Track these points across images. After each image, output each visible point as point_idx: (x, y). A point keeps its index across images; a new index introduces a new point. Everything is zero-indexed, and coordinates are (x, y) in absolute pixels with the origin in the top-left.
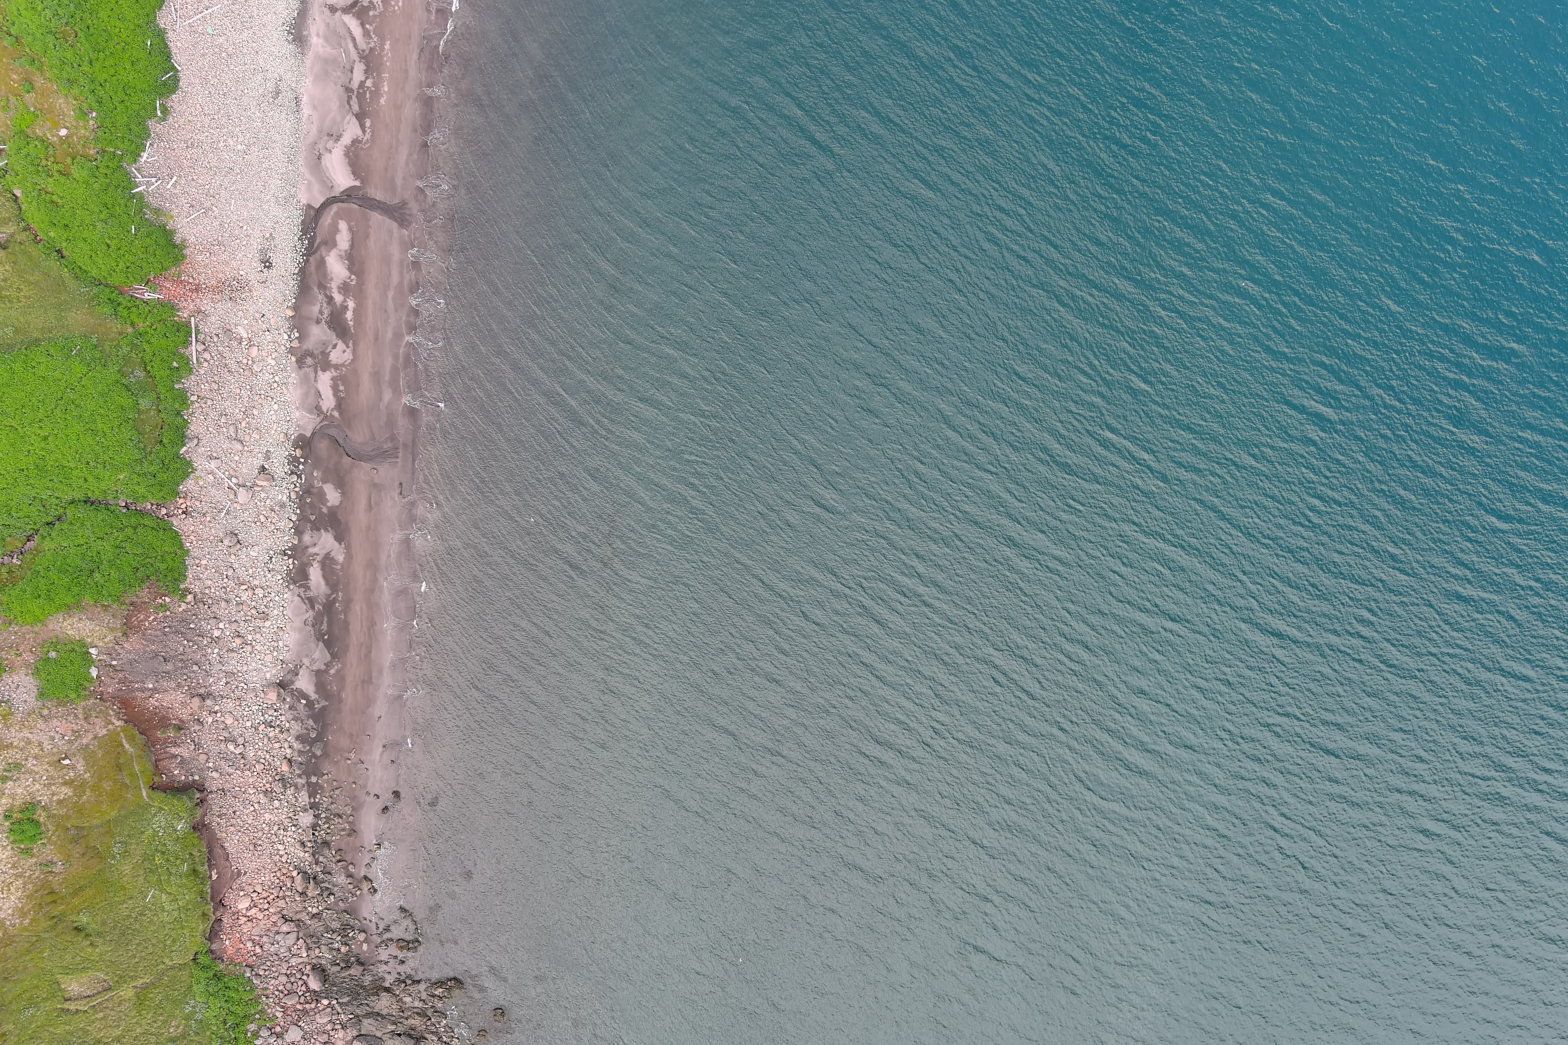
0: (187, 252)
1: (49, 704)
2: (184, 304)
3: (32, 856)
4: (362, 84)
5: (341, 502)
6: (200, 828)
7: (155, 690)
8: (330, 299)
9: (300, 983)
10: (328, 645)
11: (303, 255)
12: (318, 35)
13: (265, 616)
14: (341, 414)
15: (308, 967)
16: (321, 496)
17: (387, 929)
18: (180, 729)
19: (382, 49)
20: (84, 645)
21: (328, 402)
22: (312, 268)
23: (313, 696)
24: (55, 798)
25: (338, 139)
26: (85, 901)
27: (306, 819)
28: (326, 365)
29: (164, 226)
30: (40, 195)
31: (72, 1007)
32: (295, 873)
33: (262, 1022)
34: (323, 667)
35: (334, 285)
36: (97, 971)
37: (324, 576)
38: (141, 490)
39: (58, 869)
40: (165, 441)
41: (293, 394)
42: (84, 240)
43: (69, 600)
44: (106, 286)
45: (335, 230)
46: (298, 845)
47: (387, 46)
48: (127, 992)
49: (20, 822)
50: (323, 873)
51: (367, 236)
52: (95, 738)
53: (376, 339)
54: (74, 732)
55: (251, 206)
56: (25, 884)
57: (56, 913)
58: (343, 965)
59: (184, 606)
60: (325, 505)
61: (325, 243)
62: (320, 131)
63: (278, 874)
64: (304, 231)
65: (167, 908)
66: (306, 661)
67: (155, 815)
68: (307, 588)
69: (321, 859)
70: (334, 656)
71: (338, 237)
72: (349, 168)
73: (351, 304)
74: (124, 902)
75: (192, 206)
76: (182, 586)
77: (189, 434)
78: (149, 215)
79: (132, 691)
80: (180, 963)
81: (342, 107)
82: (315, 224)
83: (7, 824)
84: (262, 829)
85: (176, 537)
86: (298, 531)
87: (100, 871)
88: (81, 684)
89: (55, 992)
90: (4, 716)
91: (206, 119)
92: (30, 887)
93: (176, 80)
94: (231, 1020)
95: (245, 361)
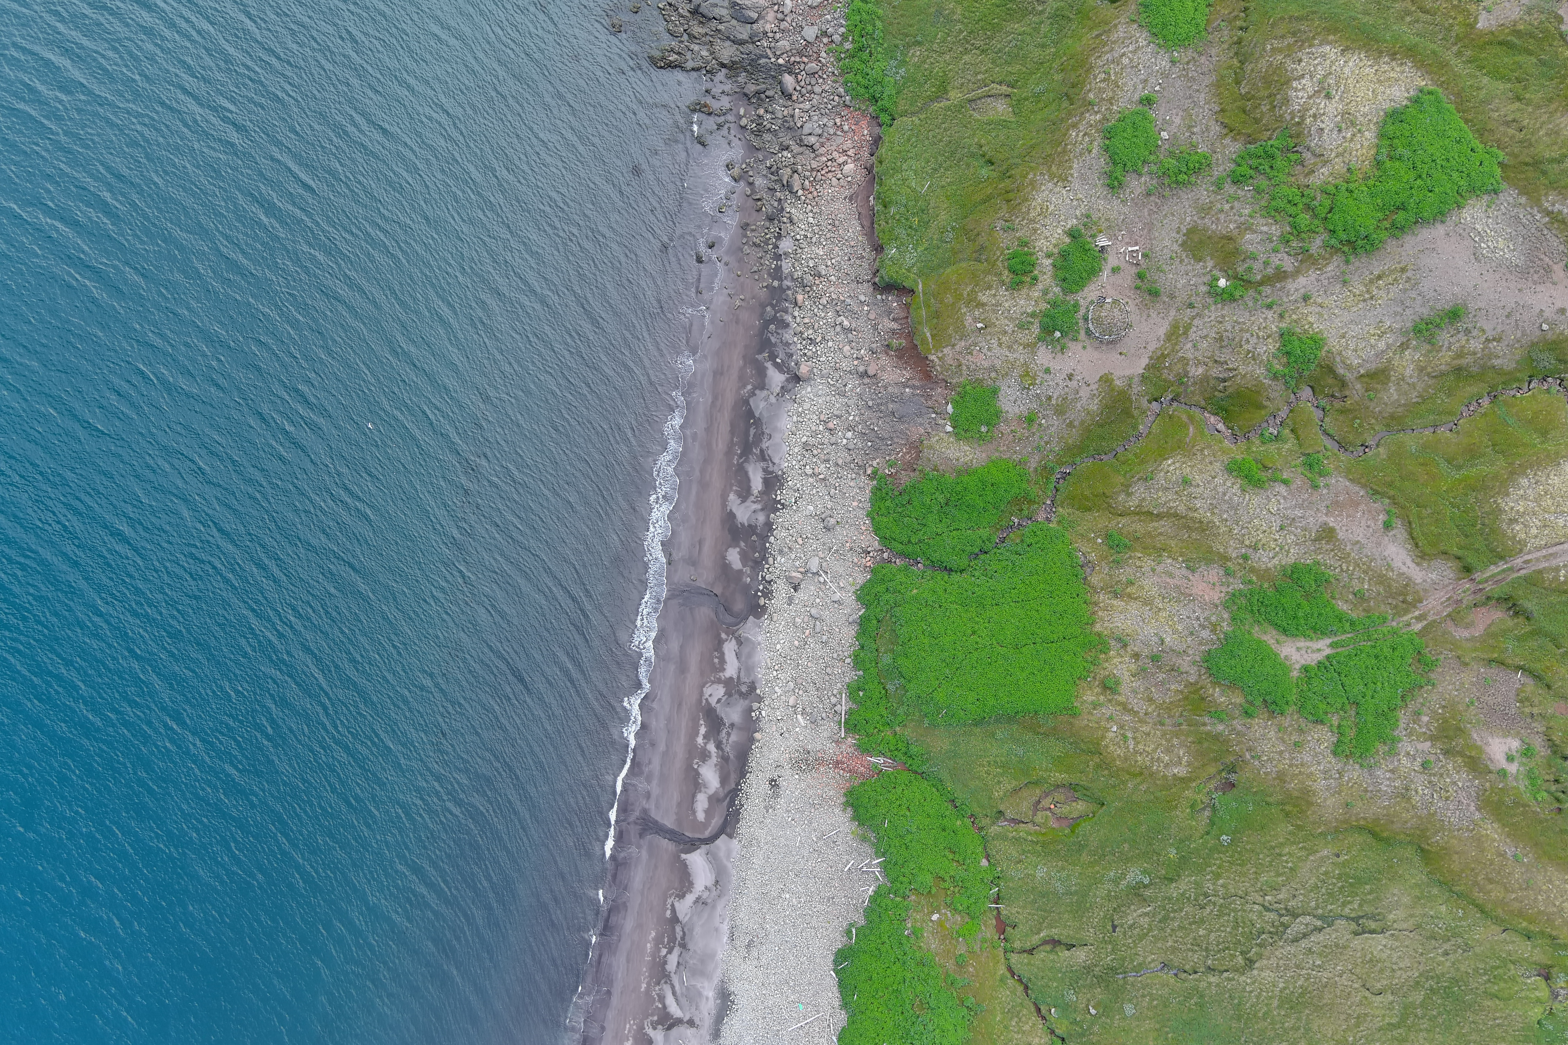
0: (843, 800)
1: (990, 382)
2: (849, 750)
3: (1019, 239)
4: (670, 952)
5: (726, 551)
6: (879, 249)
7: (905, 385)
8: (719, 746)
9: (802, 83)
10: (750, 413)
11: (741, 790)
12: (707, 998)
13: (806, 447)
14: (719, 635)
15: (794, 98)
16: (744, 557)
17: (720, 126)
18: (888, 346)
19: (648, 984)
20: (956, 435)
21: (730, 648)
22: (733, 777)
23: (769, 365)
24: (993, 292)
25: (698, 899)
26: (981, 190)
27: (786, 245)
28: (728, 683)
29: (859, 825)
30: (964, 860)
31: (1004, 89)
32: (800, 192)
33: (839, 49)
34: (757, 392)
35: (714, 759)
36: (979, 120)
37: (749, 480)
38: (901, 577)
39: (1000, 224)
40: (875, 622)
41: (762, 657)
42: (929, 816)
43: (965, 479)
44: (916, 772)
45: (708, 812)
46: (795, 219)
47: (644, 986)
48: (955, 96)
49: (1025, 273)
50: (774, 190)
51: (679, 805)
52: (953, 346)
53: (680, 705)
54: (971, 353)
55: (783, 840)
56: (1028, 213)
57: (1007, 181)
58: (763, 96)
59: (875, 463)
60: (741, 549)
61: (719, 801)
62: (714, 907)
63: (815, 194)
64: (737, 813)
65: (912, 173)
66: (773, 399)
67: (913, 266)
68: (765, 470)
69: (776, 204)
70: (746, 402)
71: (706, 805)
72: (690, 871)
73: (700, 740)
74: (949, 184)
75: (834, 842)
76: (875, 482)
77: (856, 628)
78: (872, 836)
79: (922, 387)
80: (905, 119)
81: (691, 930)
82: (726, 819)
83: (1036, 272)
84: (826, 240)
85: (877, 530)
86: (769, 526)
87: (966, 217)
88: (961, 399)
89: (1017, 106)
90: (1027, 374)
91: (814, 923)
92: (1024, 210)
93: (836, 962)
94: (865, 55)
95: (801, 692)
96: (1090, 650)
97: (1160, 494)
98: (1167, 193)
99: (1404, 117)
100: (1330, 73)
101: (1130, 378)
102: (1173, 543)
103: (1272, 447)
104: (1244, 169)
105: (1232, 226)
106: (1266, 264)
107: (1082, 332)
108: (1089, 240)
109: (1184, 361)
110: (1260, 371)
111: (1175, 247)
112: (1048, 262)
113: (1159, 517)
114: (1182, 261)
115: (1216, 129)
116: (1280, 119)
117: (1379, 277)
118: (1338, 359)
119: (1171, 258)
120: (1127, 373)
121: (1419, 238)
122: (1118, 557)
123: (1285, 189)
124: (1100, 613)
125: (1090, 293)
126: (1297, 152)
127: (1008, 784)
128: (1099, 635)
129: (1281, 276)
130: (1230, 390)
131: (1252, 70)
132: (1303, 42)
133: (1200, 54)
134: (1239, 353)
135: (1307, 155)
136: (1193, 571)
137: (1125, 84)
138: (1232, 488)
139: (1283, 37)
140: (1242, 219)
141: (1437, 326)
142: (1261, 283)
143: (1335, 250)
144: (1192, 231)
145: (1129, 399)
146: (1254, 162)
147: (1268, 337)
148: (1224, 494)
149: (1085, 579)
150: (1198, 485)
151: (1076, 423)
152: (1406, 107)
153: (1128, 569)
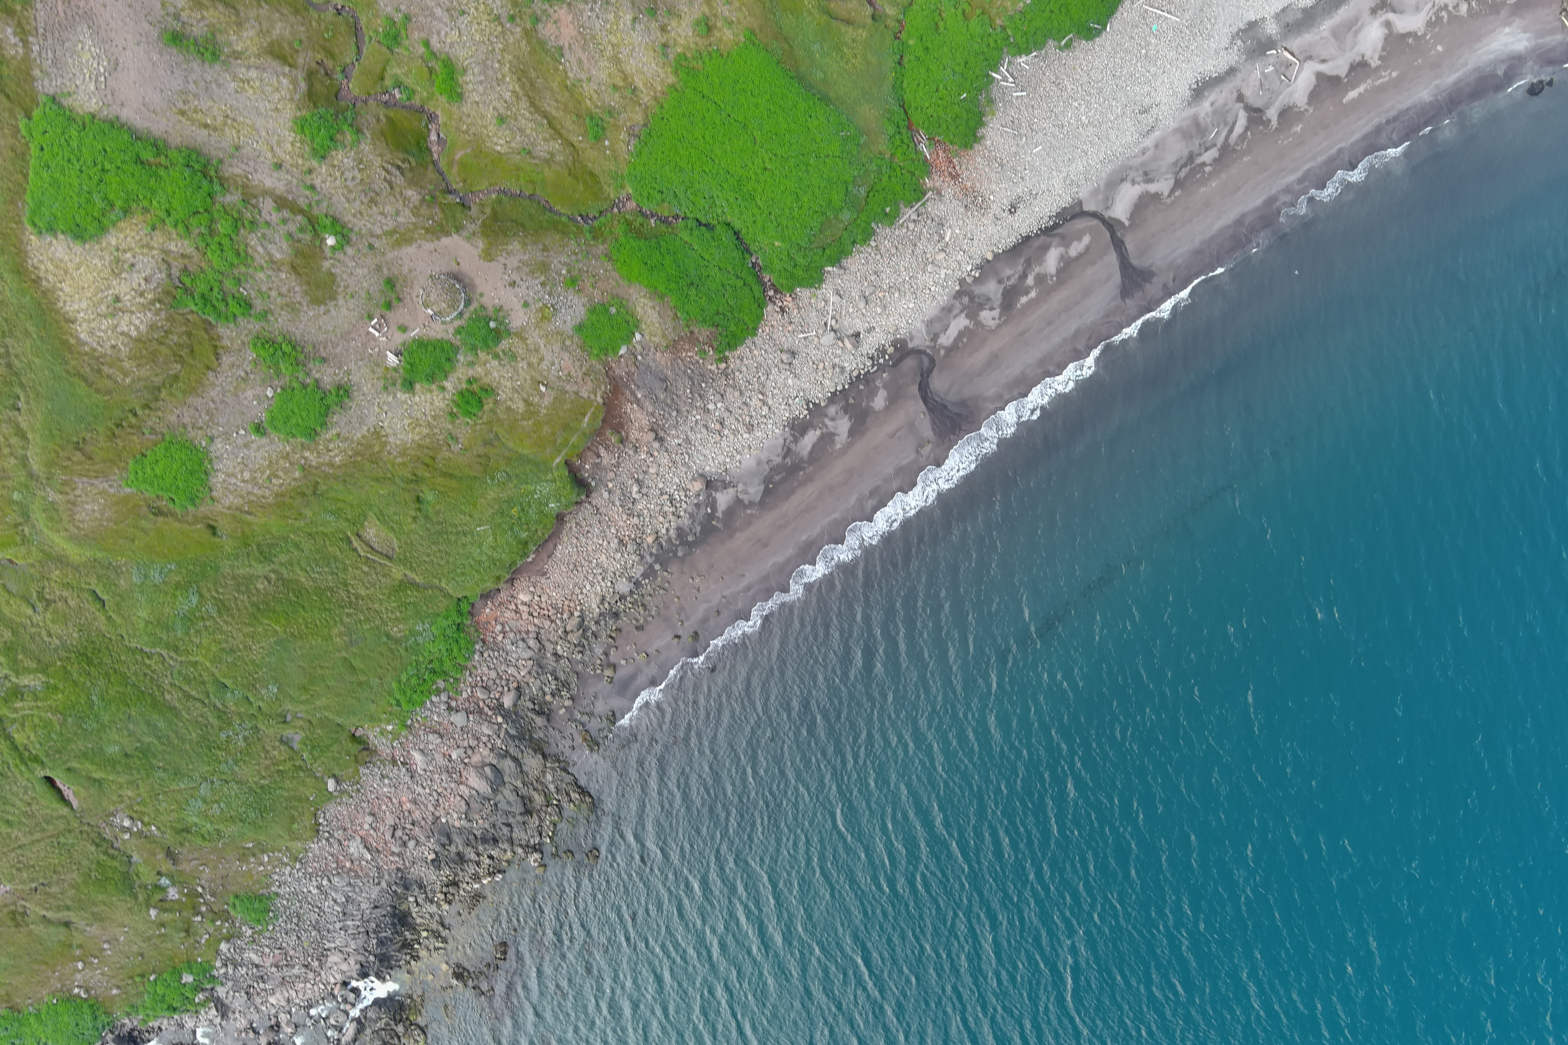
0: (977, 146)
1: (576, 340)
2: (936, 178)
3: (453, 423)
4: (1204, 164)
5: (880, 411)
6: (560, 518)
7: (638, 402)
8: (1024, 276)
9: (500, 689)
10: (767, 492)
11: (1040, 229)
12: (1212, 104)
13: (750, 428)
14: (945, 356)
15: (515, 685)
16: (873, 393)
17: (590, 715)
18: (622, 442)
19: (1241, 157)
20: (637, 327)
21: (946, 339)
22: (1036, 244)
23: (719, 514)
24: (509, 403)
25: (1147, 182)
26: (444, 486)
27: (624, 586)
28: (972, 315)
29: (983, 115)
30: (934, 11)
31: (356, 543)
32: (576, 614)
33: (449, 687)
34: (746, 502)
35: (1037, 270)
36: (397, 538)
37: (814, 446)
38: (776, 265)
39: (456, 448)
40: (827, 252)
41: (930, 309)
42: (928, 70)
43: (661, 289)
44: (906, 112)
45: (1079, 237)
46: (599, 598)
47: (1245, 160)
48: (398, 572)
49: (473, 393)
50: (593, 634)
51: (1093, 263)
52: (576, 393)
53: (1022, 335)
54: (569, 375)
55: (1047, 163)
56: (427, 435)
57: (419, 473)
58: (537, 708)
59: (713, 367)
60: (868, 401)
61: (1063, 237)
62: (1143, 164)
63: (566, 603)
64: (1058, 215)
65: (484, 548)
66: (740, 487)
67: (547, 481)
68: (796, 441)
69: (602, 623)
70: (761, 503)
71: (1075, 244)
72: (1132, 208)
74: (464, 513)
75: (1013, 122)
76: (727, 353)
77: (844, 262)
78: (982, 98)
79: (627, 387)
80: (451, 592)
81: (1175, 164)
82: (1071, 218)
83: (464, 386)
84: (591, 562)
85: (760, 317)
86: (833, 398)
87: (475, 478)
88: (607, 350)
89: (358, 521)
90: (543, 317)
91: (1085, 78)
92: (428, 440)
93: (1099, 33)
94: (436, 665)
95: (929, 256)
96: (693, 68)
97: (528, 132)
98: (310, 348)
99: (73, 227)
100: (99, 315)
101: (468, 239)
102: (555, 85)
103: (410, 82)
104: (234, 307)
105: (283, 276)
106: (285, 221)
107: (472, 308)
108: (401, 371)
109: (415, 212)
110: (366, 147)
111: (341, 302)
112: (448, 385)
113: (545, 115)
114: (346, 287)
115: (226, 360)
116: (170, 319)
117: (206, 126)
118: (297, 97)
119: (352, 297)
120: (467, 245)
121: (146, 125)
122: (607, 118)
123: (217, 262)
124: (659, 88)
125: (440, 331)
126: (181, 282)
127: (849, 33)
128: (676, 73)
129: (281, 203)
130: (401, 155)
131: (157, 375)
132: (97, 359)
133: (185, 426)
134: (369, 176)
135: (175, 272)
136: (561, 48)
137: (264, 458)
138: (471, 81)
139: (109, 377)
140: (270, 273)
141: (196, 44)
142: (302, 212)
143: (222, 181)
144: (318, 301)
145: (484, 224)
146: (221, 306)
147: (334, 166)
148: (481, 82)
149: (645, 125)
150: (495, 108)
151: (541, 246)
152: (63, 232)
153: (607, 100)
